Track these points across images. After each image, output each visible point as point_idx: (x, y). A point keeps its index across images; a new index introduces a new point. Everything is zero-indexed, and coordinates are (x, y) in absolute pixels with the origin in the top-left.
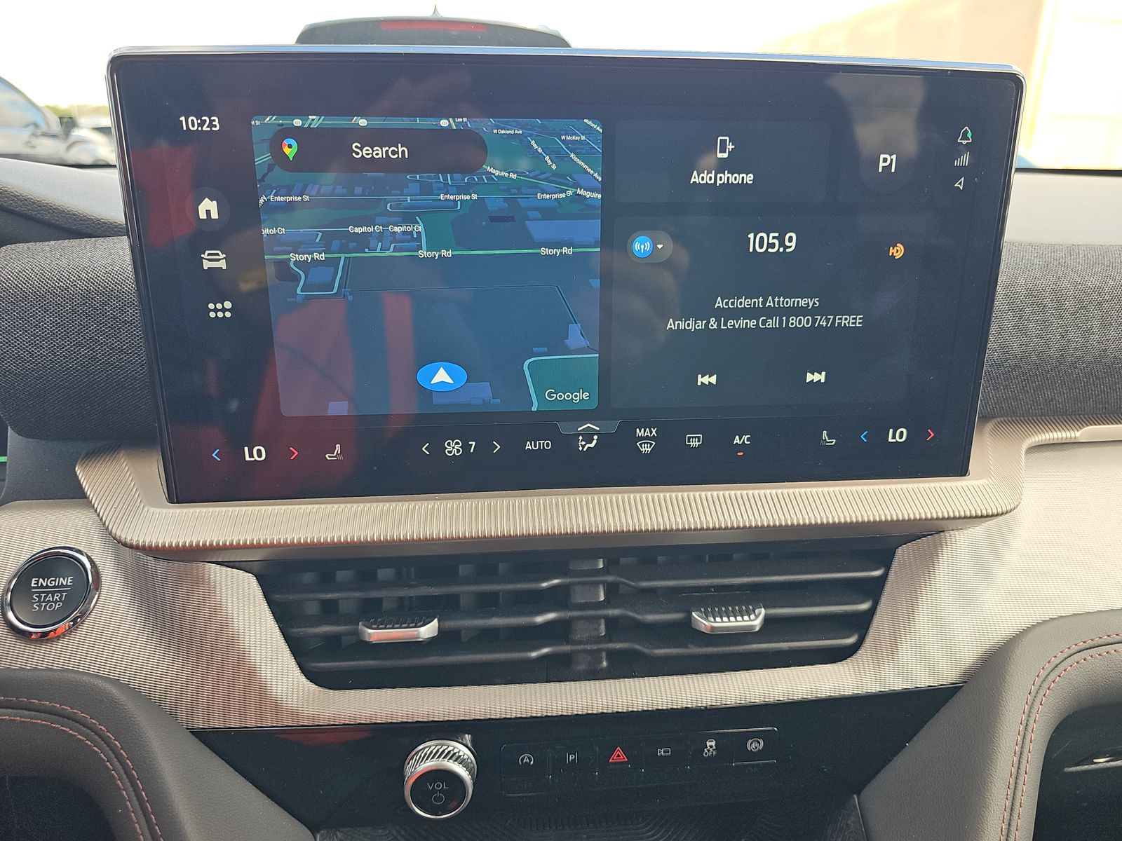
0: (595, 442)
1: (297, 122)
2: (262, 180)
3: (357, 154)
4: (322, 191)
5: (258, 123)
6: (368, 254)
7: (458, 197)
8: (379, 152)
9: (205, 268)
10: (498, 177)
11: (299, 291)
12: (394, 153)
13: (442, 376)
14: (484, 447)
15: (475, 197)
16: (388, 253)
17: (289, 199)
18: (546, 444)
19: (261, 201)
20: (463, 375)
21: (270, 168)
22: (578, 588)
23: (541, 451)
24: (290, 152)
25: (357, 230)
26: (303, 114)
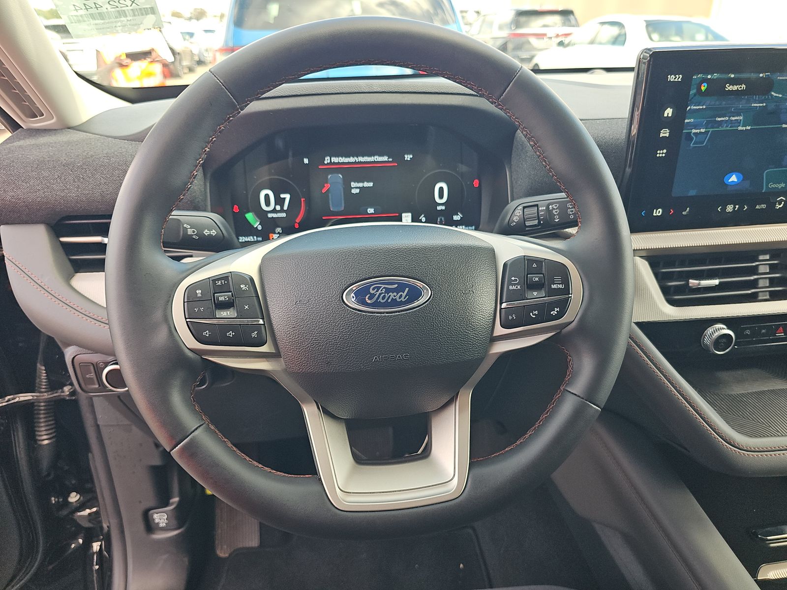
0: (782, 205)
1: (709, 77)
2: (691, 100)
3: (727, 88)
4: (711, 104)
5: (695, 77)
6: (720, 129)
7: (758, 105)
8: (735, 88)
9: (661, 136)
10: (775, 96)
11: (691, 145)
12: (740, 87)
13: (734, 178)
14: (741, 207)
15: (764, 104)
16: (728, 128)
17: (698, 107)
18: (764, 206)
19: (688, 109)
20: (741, 177)
21: (695, 95)
22: (761, 266)
23: (762, 209)
24: (703, 88)
25: (719, 119)
26: (712, 73)
